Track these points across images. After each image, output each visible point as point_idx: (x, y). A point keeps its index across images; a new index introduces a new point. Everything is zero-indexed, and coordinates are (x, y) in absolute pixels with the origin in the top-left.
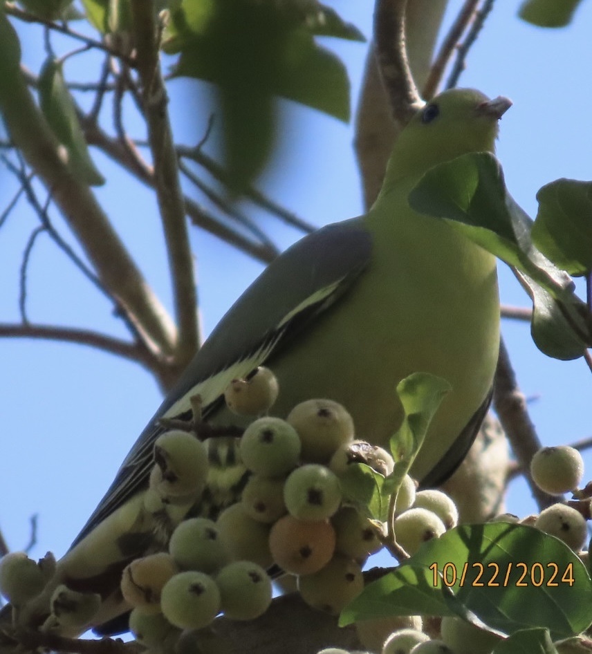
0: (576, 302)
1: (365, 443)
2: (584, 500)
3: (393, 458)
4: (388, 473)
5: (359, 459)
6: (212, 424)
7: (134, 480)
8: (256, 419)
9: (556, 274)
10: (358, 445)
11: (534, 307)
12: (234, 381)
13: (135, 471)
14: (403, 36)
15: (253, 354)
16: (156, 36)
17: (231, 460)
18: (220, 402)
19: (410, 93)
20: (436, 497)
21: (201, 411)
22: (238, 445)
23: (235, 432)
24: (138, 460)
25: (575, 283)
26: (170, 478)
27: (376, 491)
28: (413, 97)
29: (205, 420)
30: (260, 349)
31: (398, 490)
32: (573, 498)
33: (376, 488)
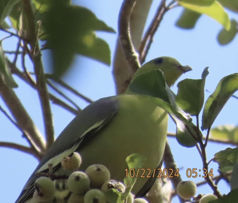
0: (192, 126)
1: (115, 181)
2: (197, 201)
3: (125, 186)
4: (123, 192)
5: (112, 187)
6: (56, 174)
7: (27, 195)
8: (73, 172)
9: (185, 115)
10: (112, 182)
11: (177, 128)
12: (65, 158)
13: (27, 191)
14: (129, 29)
15: (71, 147)
16: (36, 30)
17: (64, 188)
18: (59, 165)
19: (132, 50)
20: (141, 201)
21: (52, 169)
22: (67, 182)
23: (65, 177)
24: (29, 187)
25: (192, 119)
26: (41, 195)
27: (118, 199)
28: (133, 52)
29: (54, 172)
30: (74, 146)
31: (127, 198)
32: (193, 200)
33: (118, 198)
